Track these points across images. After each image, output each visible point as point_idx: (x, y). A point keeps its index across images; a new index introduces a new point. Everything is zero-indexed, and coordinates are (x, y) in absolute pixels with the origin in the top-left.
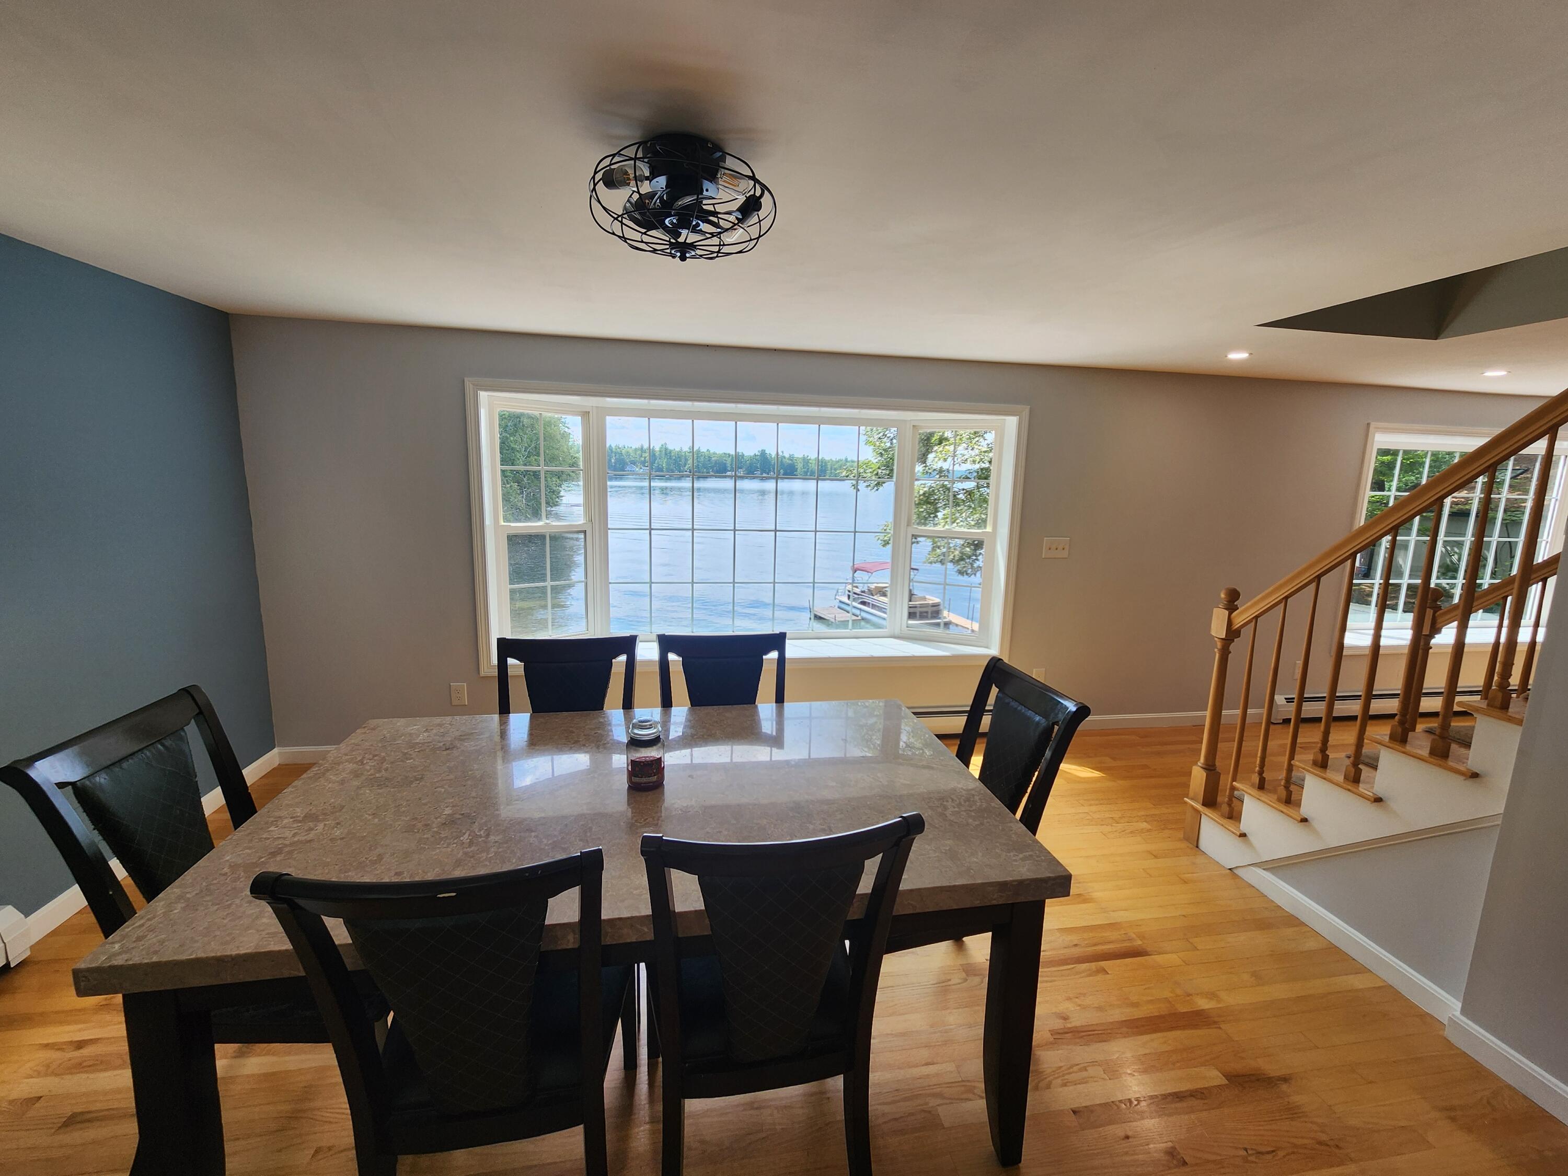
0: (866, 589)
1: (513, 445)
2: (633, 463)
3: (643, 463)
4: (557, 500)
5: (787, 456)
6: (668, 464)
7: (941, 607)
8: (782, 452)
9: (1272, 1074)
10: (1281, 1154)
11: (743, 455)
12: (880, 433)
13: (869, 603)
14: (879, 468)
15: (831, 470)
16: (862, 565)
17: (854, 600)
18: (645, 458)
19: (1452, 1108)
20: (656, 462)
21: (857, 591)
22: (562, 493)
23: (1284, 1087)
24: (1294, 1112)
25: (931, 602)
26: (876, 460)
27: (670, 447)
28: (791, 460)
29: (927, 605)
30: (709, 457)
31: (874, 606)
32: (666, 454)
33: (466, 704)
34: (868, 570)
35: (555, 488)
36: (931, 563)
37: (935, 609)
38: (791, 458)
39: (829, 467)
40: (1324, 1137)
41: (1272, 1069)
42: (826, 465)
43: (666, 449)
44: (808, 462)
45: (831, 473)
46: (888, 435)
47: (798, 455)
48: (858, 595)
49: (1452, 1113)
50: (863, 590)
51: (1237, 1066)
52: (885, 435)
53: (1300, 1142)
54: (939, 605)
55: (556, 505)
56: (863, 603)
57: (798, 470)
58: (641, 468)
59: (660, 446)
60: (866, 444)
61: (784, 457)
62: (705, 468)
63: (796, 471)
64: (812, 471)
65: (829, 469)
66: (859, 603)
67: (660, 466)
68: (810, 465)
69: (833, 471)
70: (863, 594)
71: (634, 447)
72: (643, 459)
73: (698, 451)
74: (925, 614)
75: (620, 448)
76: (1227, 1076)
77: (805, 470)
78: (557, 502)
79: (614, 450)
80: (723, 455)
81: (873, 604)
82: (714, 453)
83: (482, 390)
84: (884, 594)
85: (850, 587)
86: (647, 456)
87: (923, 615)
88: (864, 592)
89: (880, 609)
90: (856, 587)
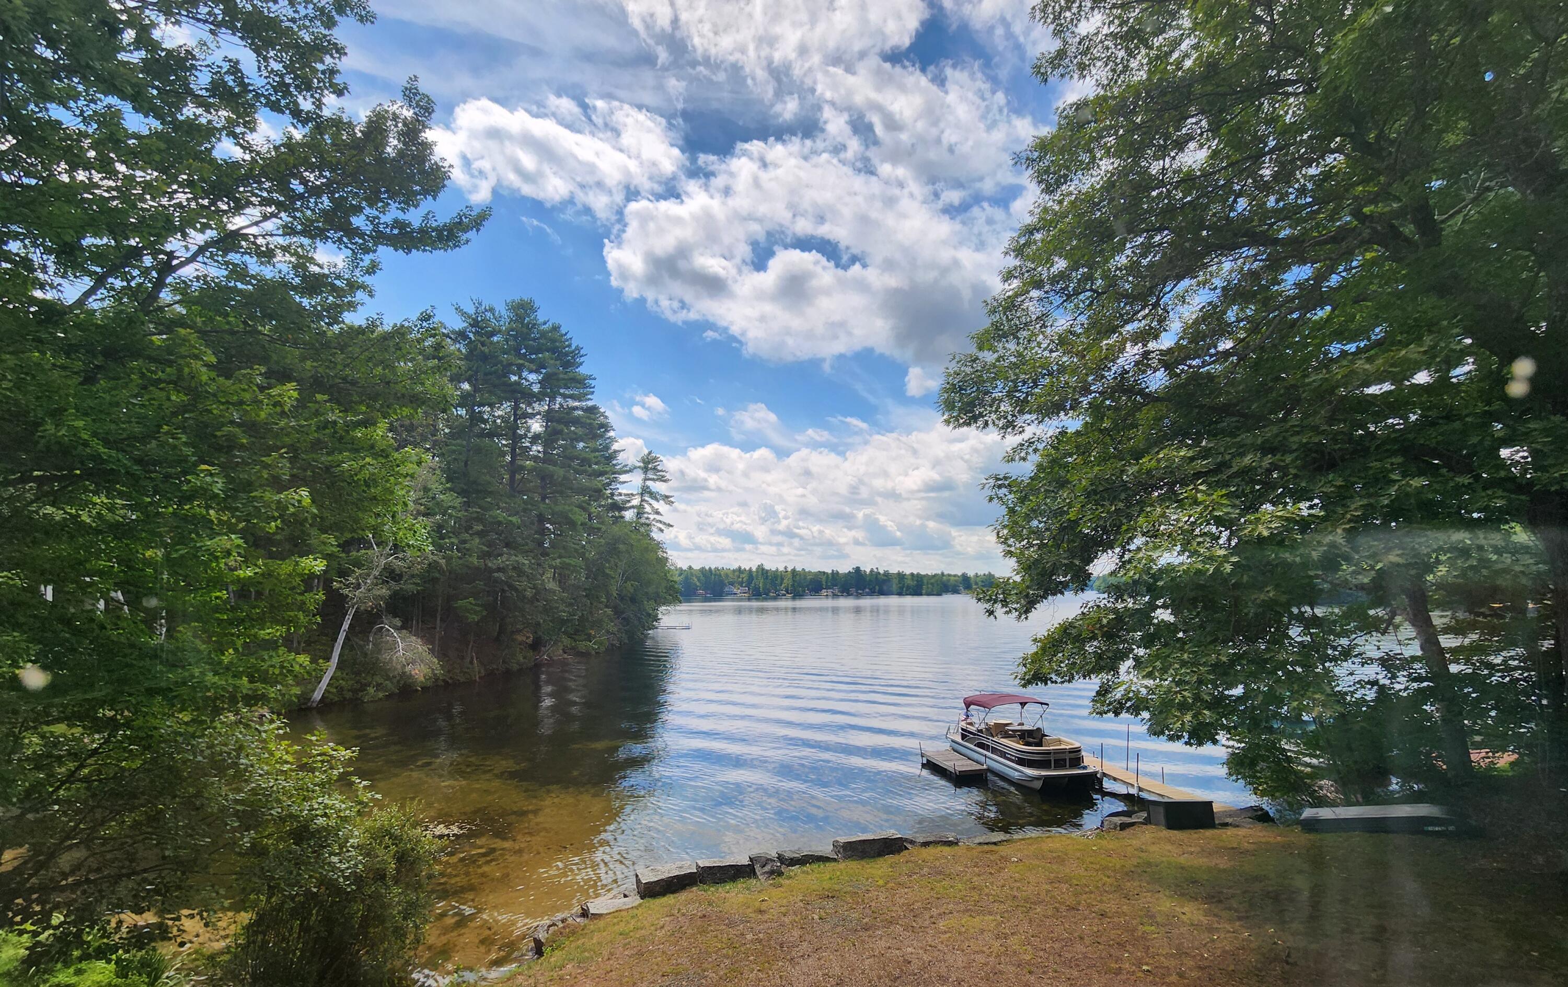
1: (607, 571)
2: (732, 584)
3: (741, 584)
4: (655, 623)
5: (882, 572)
6: (765, 584)
7: (1083, 753)
8: (878, 568)
11: (838, 572)
13: (988, 746)
14: (1024, 586)
15: (928, 584)
16: (976, 698)
18: (743, 578)
20: (752, 580)
21: (972, 729)
22: (660, 616)
27: (767, 567)
28: (888, 576)
29: (1064, 751)
31: (994, 751)
32: (763, 574)
34: (985, 705)
35: (651, 611)
39: (926, 583)
42: (922, 581)
43: (763, 569)
44: (904, 579)
45: (927, 588)
47: (894, 570)
48: (976, 734)
50: (979, 728)
54: (1080, 750)
55: (651, 629)
56: (983, 746)
57: (893, 586)
58: (739, 588)
59: (757, 566)
60: (1004, 554)
61: (880, 573)
62: (802, 586)
64: (909, 588)
66: (976, 745)
67: (757, 586)
68: (906, 582)
70: (979, 733)
71: (732, 568)
72: (741, 579)
73: (794, 570)
74: (1062, 763)
77: (901, 585)
78: (653, 625)
80: (818, 573)
81: (993, 747)
82: (810, 572)
84: (1006, 735)
85: (963, 724)
86: (745, 576)
87: (1060, 764)
88: (981, 731)
89: (1003, 755)
90: (971, 724)
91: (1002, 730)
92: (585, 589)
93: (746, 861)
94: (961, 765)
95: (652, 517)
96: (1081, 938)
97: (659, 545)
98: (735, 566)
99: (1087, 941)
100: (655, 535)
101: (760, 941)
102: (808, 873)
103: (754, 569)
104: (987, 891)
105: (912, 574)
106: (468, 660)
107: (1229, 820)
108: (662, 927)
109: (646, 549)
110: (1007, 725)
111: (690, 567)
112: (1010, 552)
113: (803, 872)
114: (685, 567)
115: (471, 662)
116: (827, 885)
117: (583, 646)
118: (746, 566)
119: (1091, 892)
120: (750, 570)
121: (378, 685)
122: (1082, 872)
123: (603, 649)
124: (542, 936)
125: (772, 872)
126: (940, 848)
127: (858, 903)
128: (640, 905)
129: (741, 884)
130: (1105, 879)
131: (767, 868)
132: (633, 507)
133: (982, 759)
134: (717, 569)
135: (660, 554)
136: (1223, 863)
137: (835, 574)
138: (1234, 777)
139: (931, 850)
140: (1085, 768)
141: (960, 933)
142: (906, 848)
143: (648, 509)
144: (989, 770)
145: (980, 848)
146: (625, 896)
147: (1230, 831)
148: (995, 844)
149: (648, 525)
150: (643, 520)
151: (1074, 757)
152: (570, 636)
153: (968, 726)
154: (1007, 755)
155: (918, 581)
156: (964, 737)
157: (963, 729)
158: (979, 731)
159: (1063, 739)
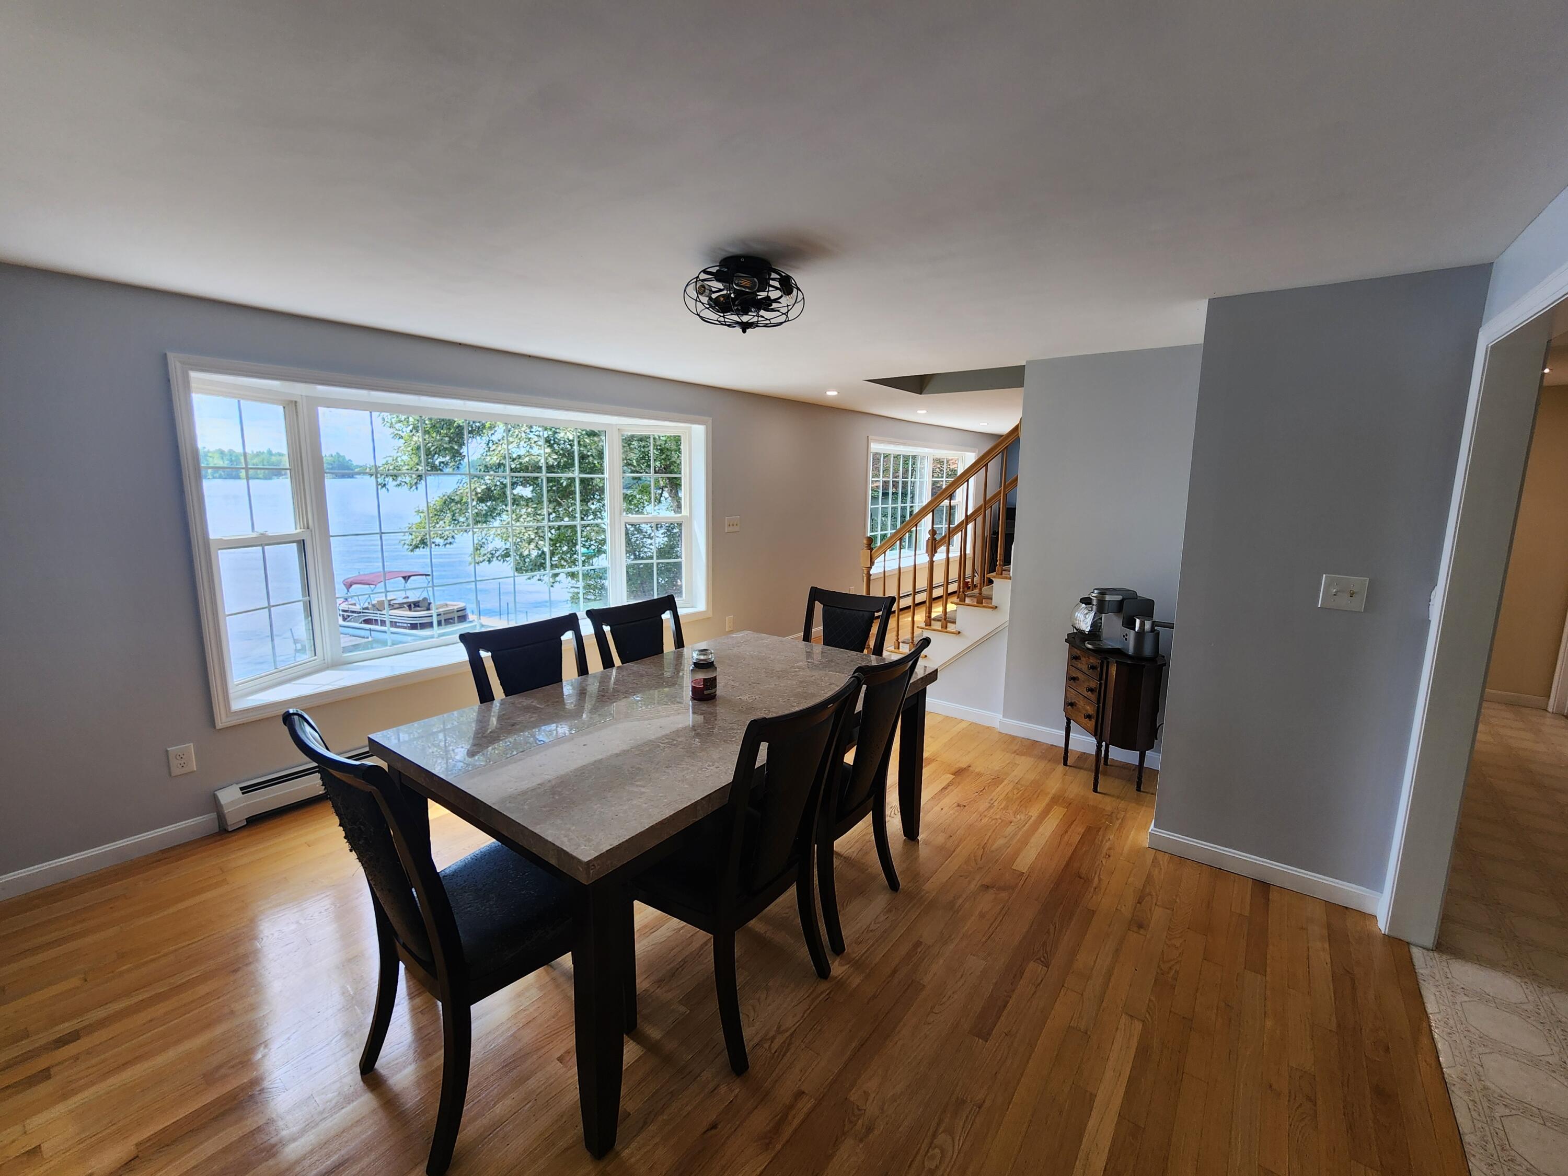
0: (368, 605)
7: (468, 612)
9: (965, 766)
10: (987, 788)
13: (376, 620)
16: (359, 578)
17: (352, 621)
19: (1015, 752)
23: (971, 768)
24: (979, 775)
25: (455, 608)
29: (452, 612)
33: (195, 769)
34: (370, 583)
37: (460, 613)
40: (993, 777)
41: (964, 765)
48: (360, 613)
49: (1017, 753)
50: (364, 607)
51: (953, 770)
53: (988, 782)
54: (465, 609)
56: (367, 621)
70: (364, 611)
74: (451, 621)
76: (954, 774)
81: (381, 620)
83: (192, 369)
85: (344, 606)
91: (390, 605)
110: (392, 600)
151: (462, 615)
153: (350, 606)
154: (398, 624)
155: (231, 461)
156: (344, 619)
157: (344, 611)
158: (363, 609)
159: (449, 603)
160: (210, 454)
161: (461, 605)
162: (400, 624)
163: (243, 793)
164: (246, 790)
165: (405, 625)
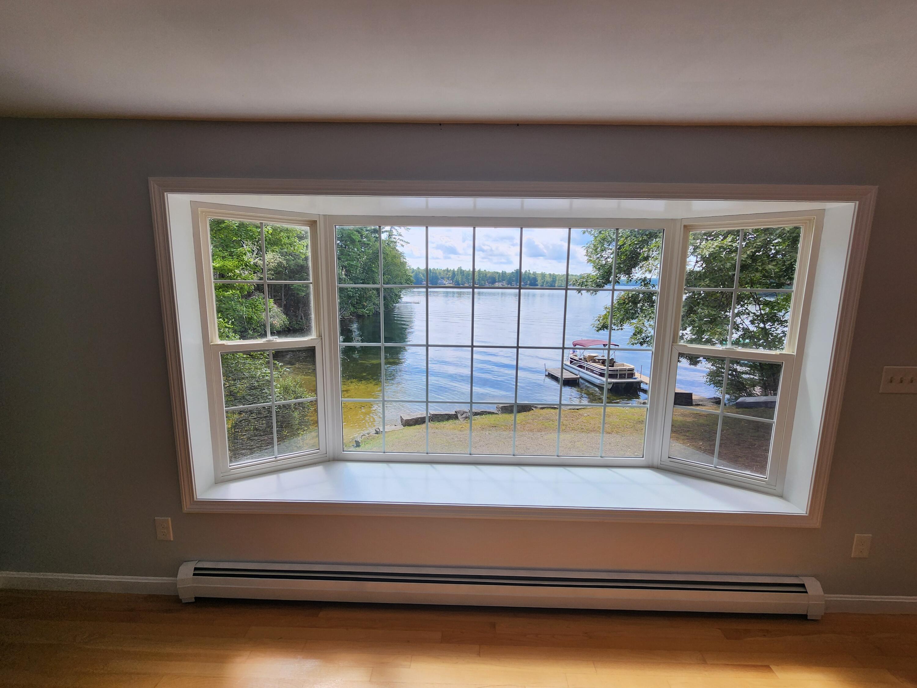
0: (582, 357)
1: (374, 269)
2: (443, 278)
3: (448, 278)
4: (399, 300)
5: (531, 272)
6: (462, 279)
7: (635, 371)
8: (529, 270)
11: (505, 273)
12: (598, 254)
14: (597, 278)
15: (559, 280)
17: (574, 364)
18: (449, 275)
20: (455, 277)
21: (577, 358)
22: (402, 296)
26: (595, 274)
27: (463, 269)
28: (534, 275)
29: (625, 370)
30: (486, 274)
31: (587, 369)
32: (461, 273)
33: (172, 540)
35: (397, 293)
36: (633, 344)
37: (629, 372)
38: (534, 274)
39: (558, 279)
42: (555, 278)
43: (461, 270)
44: (545, 276)
45: (559, 283)
46: (604, 256)
47: (539, 272)
48: (577, 361)
50: (580, 358)
52: (602, 256)
54: (633, 370)
55: (397, 303)
56: (580, 366)
57: (539, 281)
58: (447, 281)
59: (458, 268)
60: (588, 262)
61: (530, 273)
62: (483, 281)
63: (537, 281)
64: (547, 281)
65: (558, 280)
66: (577, 367)
67: (458, 280)
68: (546, 278)
69: (560, 281)
70: (580, 360)
71: (443, 269)
72: (448, 276)
73: (479, 271)
75: (435, 270)
77: (543, 281)
78: (398, 301)
79: (432, 271)
80: (494, 273)
81: (586, 367)
82: (489, 272)
84: (594, 361)
85: (572, 356)
86: (450, 274)
87: (622, 376)
88: (581, 359)
89: (592, 371)
90: (576, 356)
91: (593, 359)
92: (362, 279)
93: (454, 413)
94: (567, 375)
95: (397, 237)
96: (610, 444)
97: (401, 255)
98: (444, 268)
99: (612, 445)
100: (399, 248)
101: (461, 441)
102: (483, 418)
103: (456, 270)
104: (569, 426)
105: (550, 274)
106: (300, 317)
107: (701, 403)
108: (415, 436)
109: (395, 257)
110: (595, 356)
111: (418, 268)
112: (590, 260)
113: (482, 418)
114: (415, 268)
115: (302, 318)
116: (492, 422)
117: (360, 311)
118: (451, 268)
119: (620, 428)
120: (454, 271)
121: (254, 329)
122: (618, 420)
123: (371, 314)
124: (359, 440)
125: (466, 418)
126: (549, 410)
127: (507, 429)
128: (404, 429)
129: (451, 422)
130: (628, 423)
131: (464, 416)
132: (386, 231)
133: (577, 372)
134: (434, 269)
135: (402, 260)
136: (689, 419)
137: (504, 273)
138: (709, 383)
139: (545, 410)
140: (635, 379)
141: (553, 440)
142: (533, 409)
143: (395, 232)
144: (581, 377)
145: (570, 411)
146: (395, 426)
147: (698, 408)
148: (577, 409)
149: (395, 242)
150: (393, 240)
151: (631, 373)
152: (353, 306)
153: (574, 356)
154: (594, 372)
155: (553, 279)
156: (571, 362)
157: (571, 358)
158: (580, 359)
159: (625, 364)
160: (546, 276)
161: (632, 367)
162: (595, 372)
163: (194, 575)
164: (199, 572)
165: (598, 373)
